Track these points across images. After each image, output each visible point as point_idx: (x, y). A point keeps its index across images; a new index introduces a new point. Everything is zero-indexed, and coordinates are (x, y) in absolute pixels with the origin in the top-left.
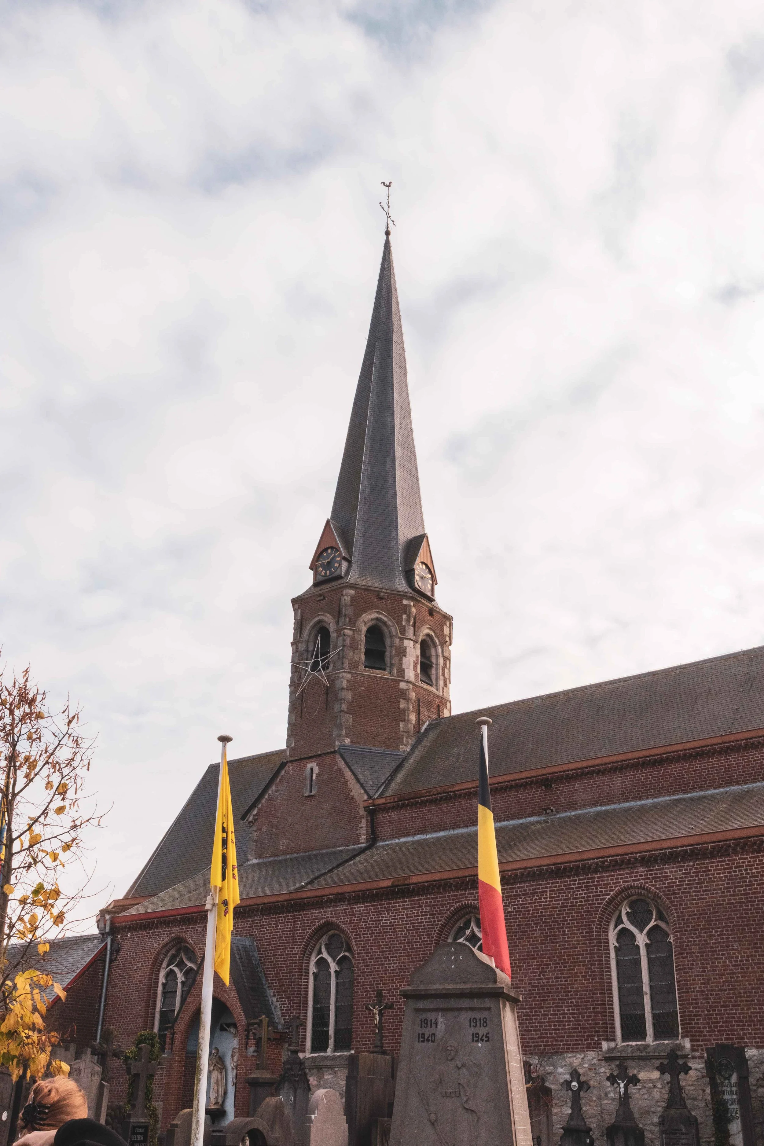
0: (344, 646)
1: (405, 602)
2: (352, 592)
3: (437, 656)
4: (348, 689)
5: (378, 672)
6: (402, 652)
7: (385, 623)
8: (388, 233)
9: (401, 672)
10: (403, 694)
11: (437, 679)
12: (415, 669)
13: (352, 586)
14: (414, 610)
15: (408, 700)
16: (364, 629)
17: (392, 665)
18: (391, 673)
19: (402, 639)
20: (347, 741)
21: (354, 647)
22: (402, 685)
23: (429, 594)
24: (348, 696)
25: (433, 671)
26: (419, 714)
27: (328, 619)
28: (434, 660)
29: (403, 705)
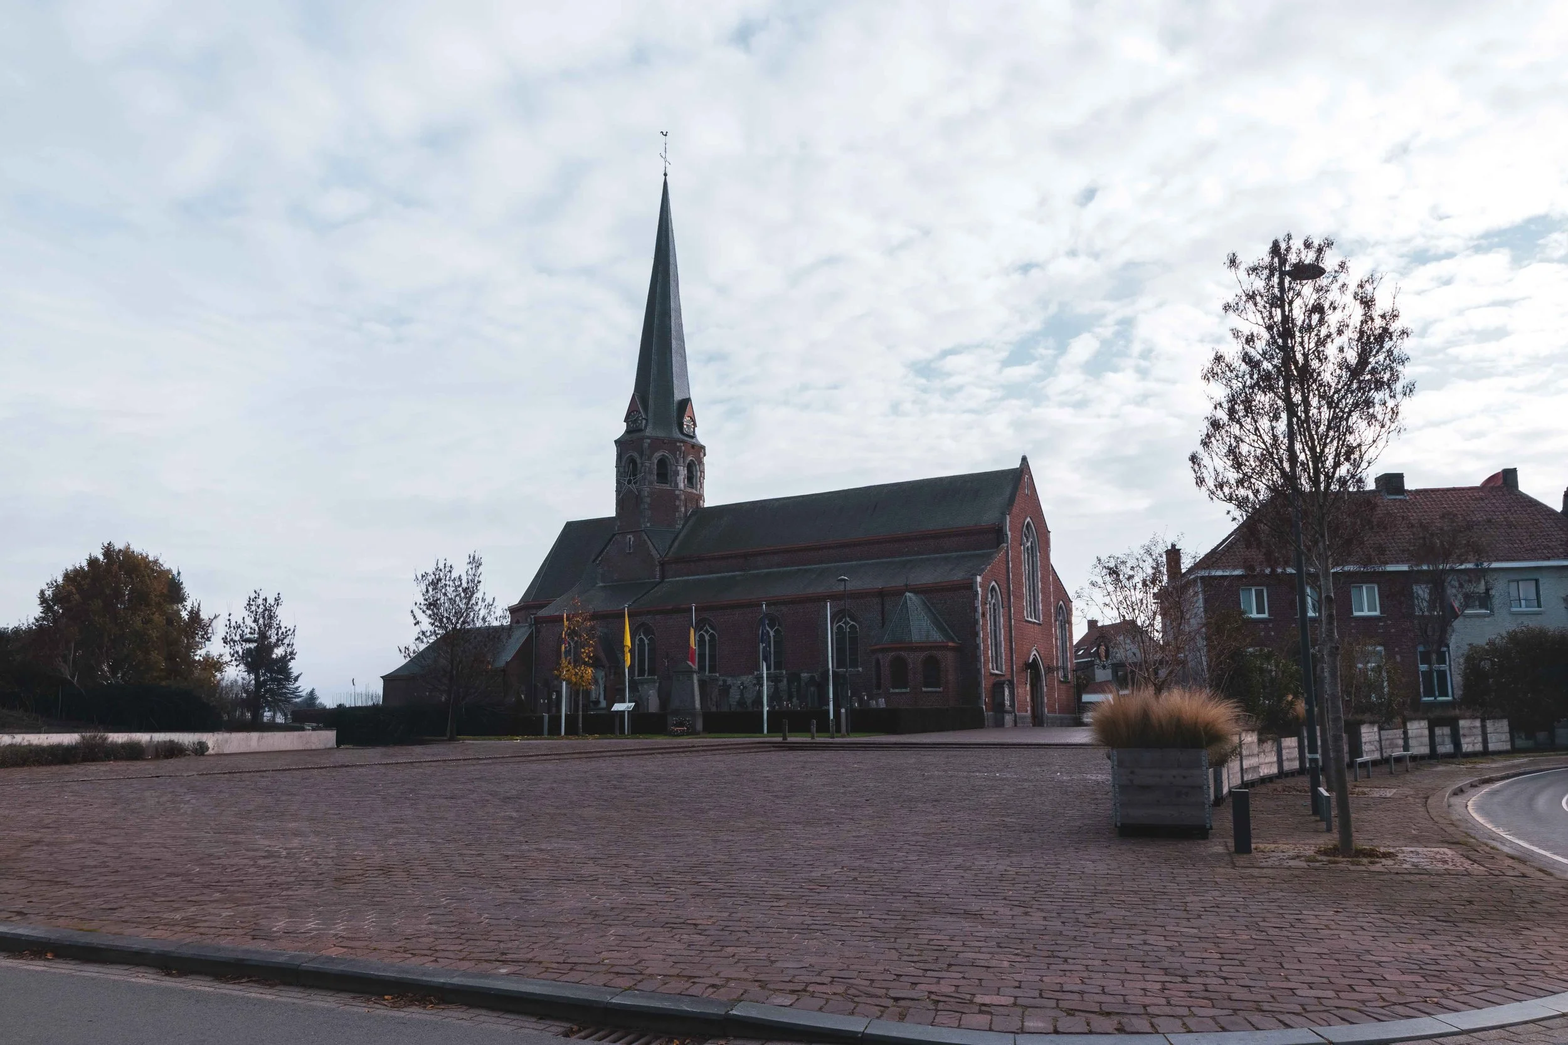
0: (645, 472)
1: (678, 444)
2: (649, 441)
3: (696, 471)
4: (648, 496)
5: (664, 485)
6: (677, 473)
7: (667, 457)
8: (665, 175)
9: (677, 485)
10: (678, 497)
11: (696, 485)
12: (684, 482)
13: (648, 438)
14: (683, 448)
15: (680, 500)
16: (656, 461)
17: (671, 482)
18: (671, 486)
19: (677, 466)
20: (648, 525)
21: (651, 473)
22: (677, 492)
23: (692, 434)
24: (648, 500)
25: (694, 481)
26: (686, 506)
27: (636, 455)
28: (694, 473)
29: (677, 503)
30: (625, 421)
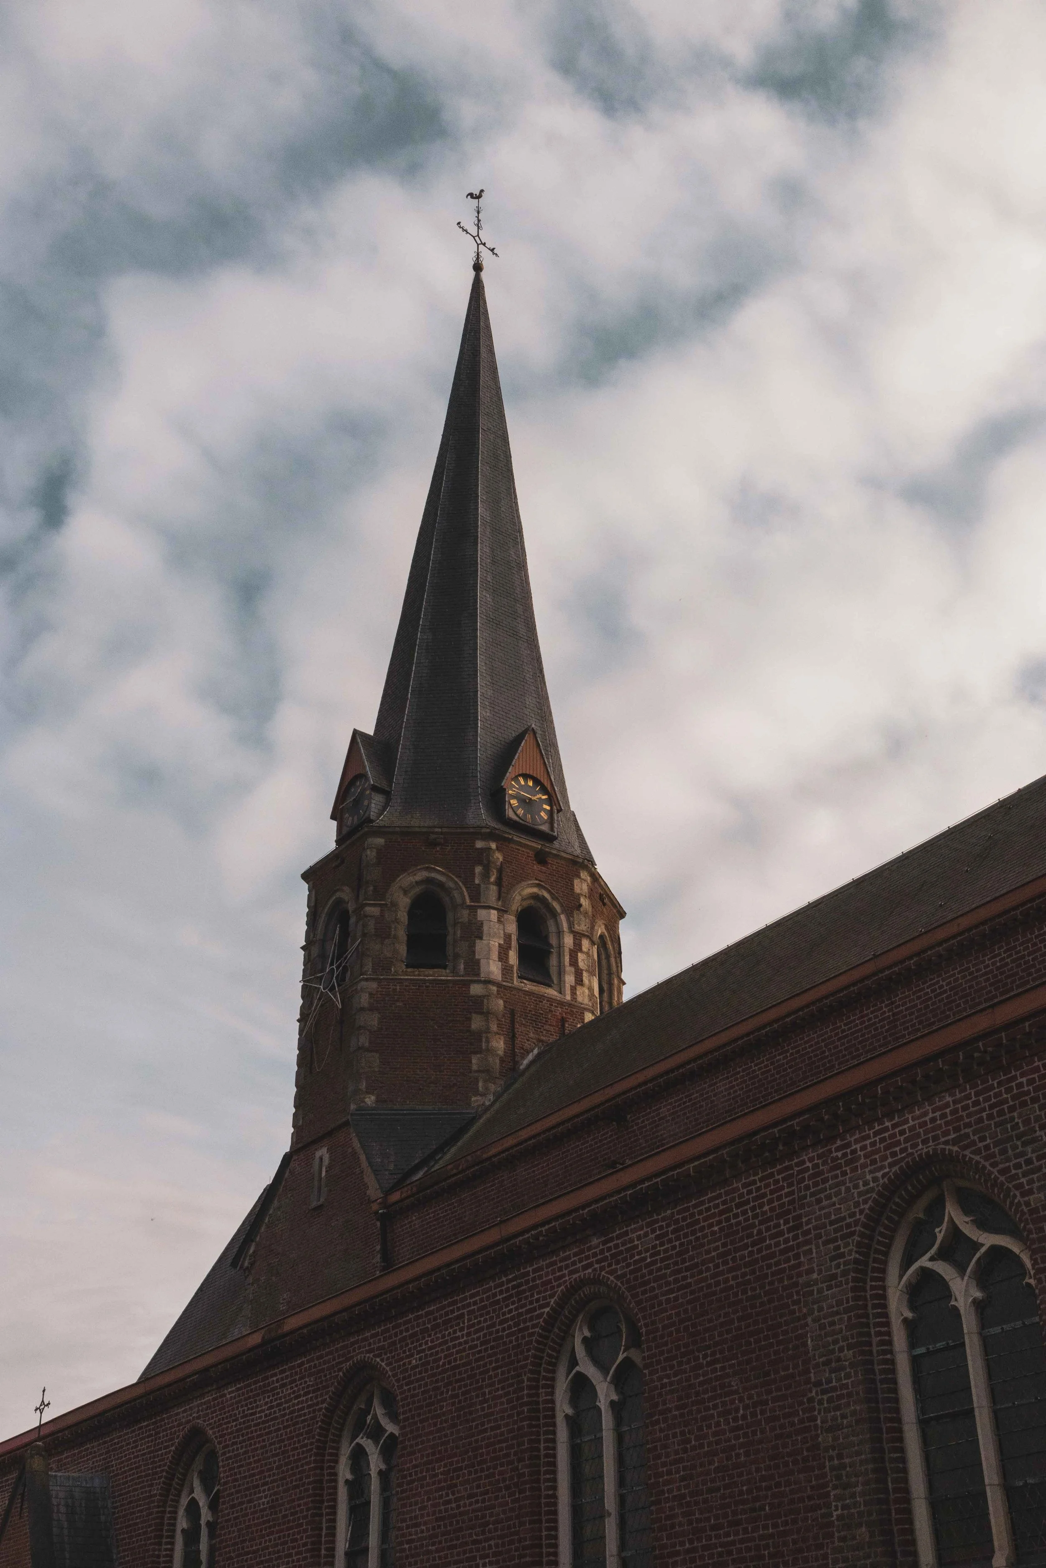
0: (364, 935)
1: (479, 844)
2: (380, 841)
3: (559, 933)
4: (371, 1009)
5: (431, 972)
6: (475, 931)
7: (441, 885)
8: (478, 267)
9: (474, 966)
10: (478, 1005)
11: (561, 973)
12: (503, 956)
13: (380, 832)
14: (499, 857)
15: (487, 1014)
16: (404, 902)
17: (457, 956)
18: (454, 971)
19: (473, 909)
20: (370, 1100)
21: (383, 933)
22: (476, 989)
23: (545, 828)
24: (373, 1020)
25: (553, 961)
26: (512, 1038)
27: (345, 894)
28: (553, 941)
29: (477, 1023)
30: (333, 817)
